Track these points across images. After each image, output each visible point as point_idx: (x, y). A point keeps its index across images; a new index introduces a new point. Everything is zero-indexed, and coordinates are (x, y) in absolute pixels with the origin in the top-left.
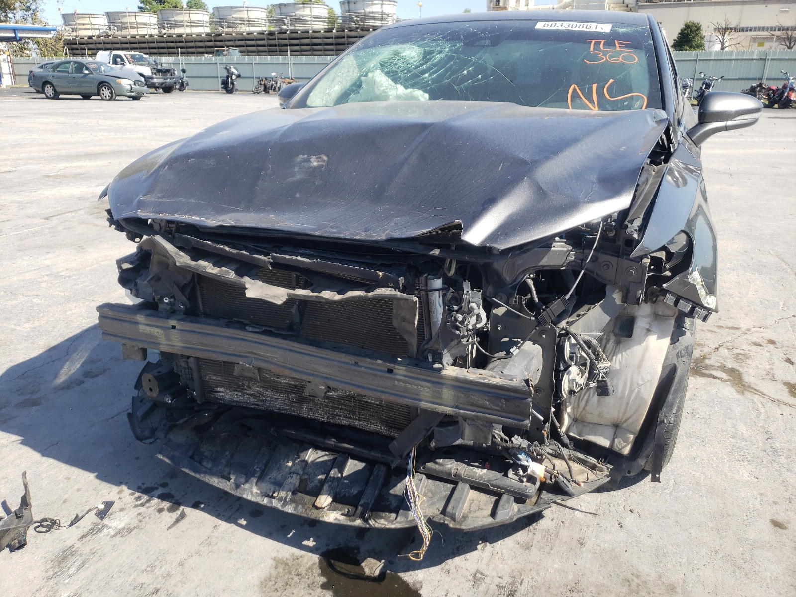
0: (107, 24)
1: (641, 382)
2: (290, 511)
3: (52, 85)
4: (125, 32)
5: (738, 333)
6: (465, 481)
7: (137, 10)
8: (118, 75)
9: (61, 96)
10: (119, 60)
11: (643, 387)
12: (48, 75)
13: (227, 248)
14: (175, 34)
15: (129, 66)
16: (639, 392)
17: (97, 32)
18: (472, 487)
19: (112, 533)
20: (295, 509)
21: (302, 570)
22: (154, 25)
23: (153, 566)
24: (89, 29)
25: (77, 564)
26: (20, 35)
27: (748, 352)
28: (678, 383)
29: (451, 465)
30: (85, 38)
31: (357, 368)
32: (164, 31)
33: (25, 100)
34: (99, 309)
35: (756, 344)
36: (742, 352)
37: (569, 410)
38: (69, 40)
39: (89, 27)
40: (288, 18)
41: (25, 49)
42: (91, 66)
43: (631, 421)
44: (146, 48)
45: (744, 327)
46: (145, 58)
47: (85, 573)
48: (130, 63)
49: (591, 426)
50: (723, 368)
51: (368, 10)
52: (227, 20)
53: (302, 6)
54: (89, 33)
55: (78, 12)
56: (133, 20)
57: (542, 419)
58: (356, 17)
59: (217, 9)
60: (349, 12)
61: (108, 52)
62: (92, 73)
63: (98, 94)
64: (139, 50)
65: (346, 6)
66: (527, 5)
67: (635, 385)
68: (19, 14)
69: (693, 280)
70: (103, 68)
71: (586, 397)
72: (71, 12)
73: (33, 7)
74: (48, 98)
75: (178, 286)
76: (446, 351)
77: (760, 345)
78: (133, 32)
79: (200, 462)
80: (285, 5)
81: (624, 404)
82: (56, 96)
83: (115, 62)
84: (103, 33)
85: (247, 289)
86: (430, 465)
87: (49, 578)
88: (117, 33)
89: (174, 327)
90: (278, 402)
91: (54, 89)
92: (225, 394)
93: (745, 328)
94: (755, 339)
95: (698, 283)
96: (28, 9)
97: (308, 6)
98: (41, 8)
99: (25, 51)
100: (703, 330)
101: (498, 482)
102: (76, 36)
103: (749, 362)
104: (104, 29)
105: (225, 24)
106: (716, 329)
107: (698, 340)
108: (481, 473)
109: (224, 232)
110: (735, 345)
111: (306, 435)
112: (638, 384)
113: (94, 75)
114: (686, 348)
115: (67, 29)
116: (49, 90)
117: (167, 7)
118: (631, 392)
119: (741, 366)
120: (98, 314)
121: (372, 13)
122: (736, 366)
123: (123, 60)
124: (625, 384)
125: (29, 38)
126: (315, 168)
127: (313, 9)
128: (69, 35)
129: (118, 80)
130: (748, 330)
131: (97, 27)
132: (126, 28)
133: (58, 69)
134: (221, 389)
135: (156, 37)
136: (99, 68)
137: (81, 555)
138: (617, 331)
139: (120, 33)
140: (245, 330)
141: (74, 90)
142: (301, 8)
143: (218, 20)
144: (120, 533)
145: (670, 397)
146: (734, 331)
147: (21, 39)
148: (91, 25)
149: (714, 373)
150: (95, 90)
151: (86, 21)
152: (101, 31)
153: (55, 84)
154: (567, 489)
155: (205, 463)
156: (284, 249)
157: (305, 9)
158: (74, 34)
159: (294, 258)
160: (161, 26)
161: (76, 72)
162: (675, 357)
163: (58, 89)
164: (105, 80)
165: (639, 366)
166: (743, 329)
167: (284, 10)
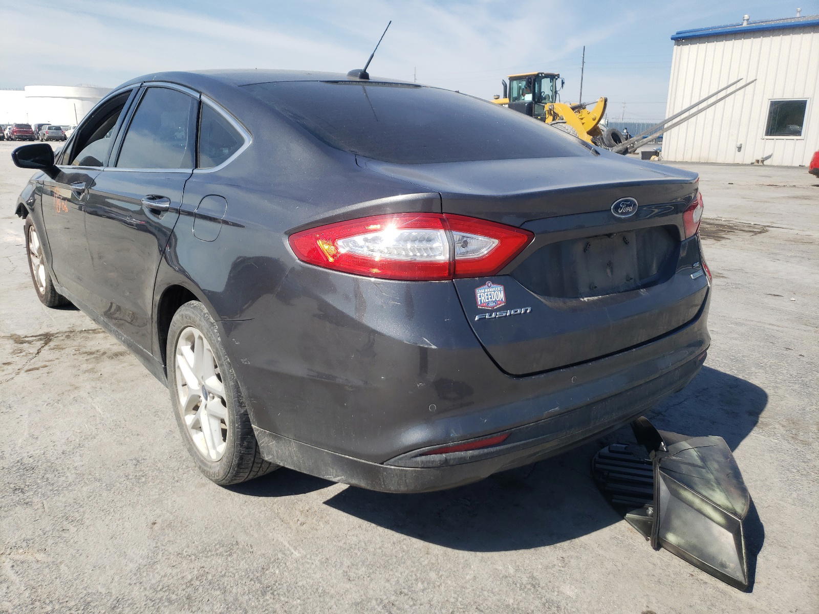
5: (26, 368)
27: (14, 356)
35: (9, 364)
36: (19, 355)
45: (23, 374)
50: (29, 342)
77: (4, 364)
93: (21, 373)
94: (10, 367)
100: (57, 359)
103: (12, 351)
106: (47, 363)
107: (57, 351)
110: (25, 357)
119: (17, 346)
122: (21, 346)
130: (18, 374)
146: (31, 367)
149: (34, 338)
166: (23, 371)
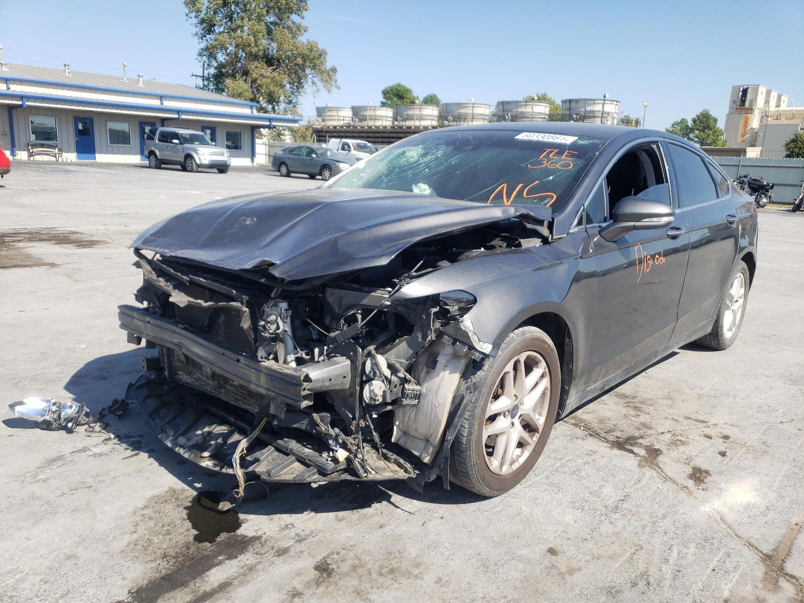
0: (351, 116)
1: (437, 405)
2: (186, 456)
3: (287, 165)
4: (364, 124)
5: (701, 425)
6: (294, 454)
7: (380, 104)
8: (338, 160)
9: (292, 175)
10: (346, 146)
11: (438, 409)
12: (285, 157)
13: (172, 271)
14: (405, 126)
15: (353, 152)
16: (436, 412)
17: (342, 123)
18: (299, 461)
19: (91, 453)
20: (190, 456)
21: (181, 497)
22: (390, 117)
23: (98, 475)
24: (335, 120)
25: (59, 465)
26: (274, 124)
28: (462, 409)
29: (293, 445)
30: (331, 127)
31: (223, 357)
32: (396, 123)
33: (264, 176)
34: (120, 307)
35: (706, 436)
37: (397, 423)
38: (318, 129)
39: (336, 118)
40: (509, 114)
41: (282, 135)
42: (319, 152)
43: (433, 436)
44: (371, 137)
46: (369, 146)
47: (59, 470)
48: (355, 150)
49: (412, 438)
50: (649, 447)
51: (588, 109)
52: (453, 114)
53: (525, 103)
54: (335, 123)
55: (329, 105)
56: (372, 113)
57: (351, 416)
58: (576, 114)
59: (446, 105)
60: (570, 109)
61: (338, 140)
62: (318, 157)
63: (320, 174)
64: (365, 139)
65: (568, 104)
66: (778, 106)
67: (434, 407)
68: (282, 106)
69: (465, 327)
70: (329, 153)
71: (408, 414)
72: (324, 105)
73: (294, 101)
74: (282, 176)
75: (156, 296)
76: (261, 348)
77: (710, 438)
78: (371, 123)
79: (154, 419)
80: (508, 103)
81: (428, 421)
82: (288, 175)
83: (343, 149)
84: (346, 123)
85: (171, 296)
86: (280, 441)
87: (39, 468)
88: (357, 124)
89: (149, 322)
90: (209, 387)
91: (288, 169)
92: (183, 377)
94: (711, 432)
95: (470, 331)
96: (290, 102)
97: (530, 103)
98: (300, 101)
99: (281, 137)
101: (313, 459)
102: (325, 126)
104: (348, 120)
105: (450, 118)
106: (681, 419)
108: (307, 451)
109: (172, 259)
110: (684, 433)
111: (220, 413)
112: (435, 406)
113: (321, 159)
114: (475, 384)
115: (318, 119)
116: (284, 170)
117: (405, 102)
118: (432, 411)
120: (119, 311)
121: (593, 111)
123: (349, 147)
124: (428, 405)
125: (285, 126)
126: (247, 225)
127: (534, 106)
128: (318, 125)
129: (338, 164)
130: (715, 425)
131: (342, 118)
132: (365, 120)
133: (294, 153)
134: (181, 373)
135: (389, 128)
136: (326, 152)
137: (64, 461)
138: (429, 364)
139: (360, 124)
140: (178, 326)
141: (302, 170)
142: (523, 106)
143: (445, 114)
144: (95, 455)
145: (456, 419)
146: (698, 423)
147: (275, 127)
148: (338, 116)
149: (636, 449)
150: (317, 171)
151: (334, 113)
152: (345, 122)
153: (288, 164)
154: (358, 473)
155: (156, 420)
156: (199, 273)
157: (527, 107)
158: (323, 123)
159: (198, 278)
160: (395, 119)
161: (306, 156)
162: (465, 390)
163: (290, 169)
164: (328, 163)
165: (437, 392)
166: (709, 423)
167: (506, 107)
